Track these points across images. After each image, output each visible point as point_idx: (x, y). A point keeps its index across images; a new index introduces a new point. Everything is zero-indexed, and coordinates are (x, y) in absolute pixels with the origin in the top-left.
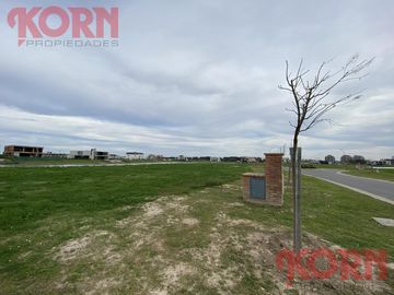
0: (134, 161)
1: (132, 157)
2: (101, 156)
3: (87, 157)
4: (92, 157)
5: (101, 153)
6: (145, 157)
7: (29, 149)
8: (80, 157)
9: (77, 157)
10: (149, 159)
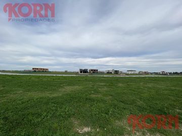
0: (131, 74)
1: (130, 72)
2: (116, 72)
3: (111, 73)
4: (113, 73)
5: (116, 71)
6: (137, 72)
7: (95, 70)
8: (109, 73)
9: (108, 73)
10: (140, 73)
